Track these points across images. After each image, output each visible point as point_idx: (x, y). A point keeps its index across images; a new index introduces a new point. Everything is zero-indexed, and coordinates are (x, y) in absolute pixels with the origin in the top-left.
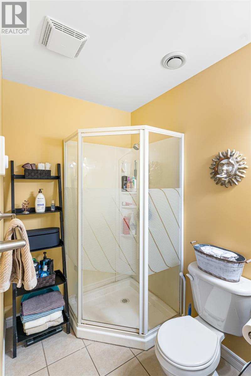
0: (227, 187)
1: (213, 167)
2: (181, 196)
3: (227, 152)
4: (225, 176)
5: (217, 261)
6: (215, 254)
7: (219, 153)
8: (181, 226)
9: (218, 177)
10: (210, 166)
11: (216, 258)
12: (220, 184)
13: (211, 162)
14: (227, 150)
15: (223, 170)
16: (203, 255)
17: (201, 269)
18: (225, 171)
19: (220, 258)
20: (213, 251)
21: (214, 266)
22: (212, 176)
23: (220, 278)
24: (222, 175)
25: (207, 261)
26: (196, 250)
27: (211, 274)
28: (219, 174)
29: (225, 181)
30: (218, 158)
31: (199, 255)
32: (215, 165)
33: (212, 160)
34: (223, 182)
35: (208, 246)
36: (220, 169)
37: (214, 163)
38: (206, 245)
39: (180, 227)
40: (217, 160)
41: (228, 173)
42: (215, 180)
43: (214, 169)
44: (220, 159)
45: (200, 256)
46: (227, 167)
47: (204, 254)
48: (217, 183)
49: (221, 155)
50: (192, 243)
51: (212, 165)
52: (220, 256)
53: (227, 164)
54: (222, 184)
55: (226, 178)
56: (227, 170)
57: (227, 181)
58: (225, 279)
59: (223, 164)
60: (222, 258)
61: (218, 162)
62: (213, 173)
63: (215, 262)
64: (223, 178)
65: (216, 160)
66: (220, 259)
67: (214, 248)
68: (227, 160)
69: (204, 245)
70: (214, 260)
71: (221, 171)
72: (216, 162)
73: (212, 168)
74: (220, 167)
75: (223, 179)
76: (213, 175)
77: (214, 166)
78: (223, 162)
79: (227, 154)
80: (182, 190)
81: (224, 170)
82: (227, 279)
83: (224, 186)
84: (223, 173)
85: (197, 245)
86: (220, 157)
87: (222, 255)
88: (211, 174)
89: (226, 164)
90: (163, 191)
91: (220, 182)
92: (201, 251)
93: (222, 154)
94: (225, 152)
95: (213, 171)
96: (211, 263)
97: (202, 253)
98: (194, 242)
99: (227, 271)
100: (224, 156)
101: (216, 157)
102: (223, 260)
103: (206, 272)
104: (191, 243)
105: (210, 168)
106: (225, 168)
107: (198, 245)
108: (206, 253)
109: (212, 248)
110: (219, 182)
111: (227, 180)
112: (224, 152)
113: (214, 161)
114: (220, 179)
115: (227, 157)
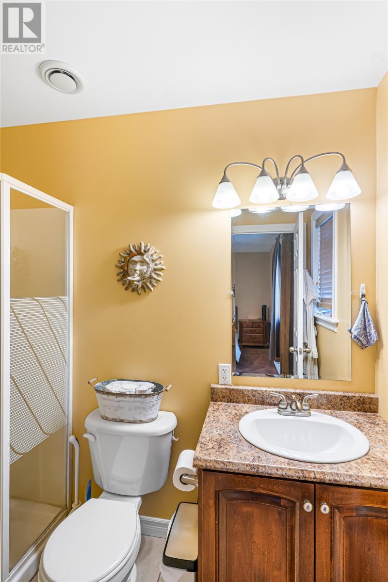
0: (140, 294)
1: (121, 265)
2: (69, 309)
3: (139, 245)
4: (138, 278)
5: (132, 399)
6: (128, 391)
7: (129, 245)
8: (69, 359)
9: (129, 280)
10: (116, 263)
11: (131, 395)
12: (130, 289)
13: (119, 258)
14: (141, 243)
15: (135, 270)
16: (111, 397)
17: (107, 419)
18: (138, 272)
19: (134, 393)
20: (123, 387)
21: (126, 409)
22: (119, 278)
23: (135, 422)
24: (134, 278)
25: (116, 404)
26: (99, 391)
27: (122, 421)
28: (129, 276)
29: (137, 285)
30: (129, 252)
31: (103, 399)
32: (123, 262)
33: (120, 254)
34: (135, 286)
35: (114, 381)
36: (132, 269)
37: (123, 260)
38: (111, 381)
39: (67, 360)
40: (127, 255)
41: (141, 274)
42: (123, 285)
43: (122, 267)
44: (130, 254)
45: (106, 399)
46: (141, 266)
47: (113, 394)
48: (126, 289)
49: (132, 250)
50: (91, 382)
51: (119, 261)
52: (134, 391)
53: (141, 262)
54: (133, 290)
55: (139, 281)
56: (140, 271)
57: (140, 286)
58: (141, 422)
59: (136, 262)
60: (137, 393)
61: (128, 259)
62: (121, 273)
63: (128, 402)
64: (135, 281)
65: (125, 256)
66: (135, 396)
67: (123, 382)
68: (140, 256)
69: (108, 382)
70: (128, 399)
71: (133, 271)
72: (125, 258)
73: (119, 266)
74: (131, 266)
75: (135, 283)
76: (122, 277)
77: (123, 264)
78: (136, 258)
79: (140, 248)
80: (70, 299)
81: (137, 270)
82: (144, 419)
83: (136, 292)
84: (136, 275)
85: (98, 384)
86: (131, 251)
87: (137, 390)
88: (118, 275)
89: (139, 262)
90: (39, 302)
91: (131, 286)
92: (107, 391)
93: (134, 247)
94: (138, 245)
95: (122, 270)
96: (122, 404)
97: (109, 393)
98: (93, 380)
99: (144, 409)
100: (136, 250)
101: (125, 250)
102: (140, 396)
103: (115, 420)
104: (89, 383)
105: (116, 266)
106: (138, 267)
107: (100, 383)
108: (114, 392)
109: (121, 383)
110: (129, 286)
111: (140, 284)
112: (136, 245)
113: (123, 256)
114: (131, 282)
115: (141, 253)
